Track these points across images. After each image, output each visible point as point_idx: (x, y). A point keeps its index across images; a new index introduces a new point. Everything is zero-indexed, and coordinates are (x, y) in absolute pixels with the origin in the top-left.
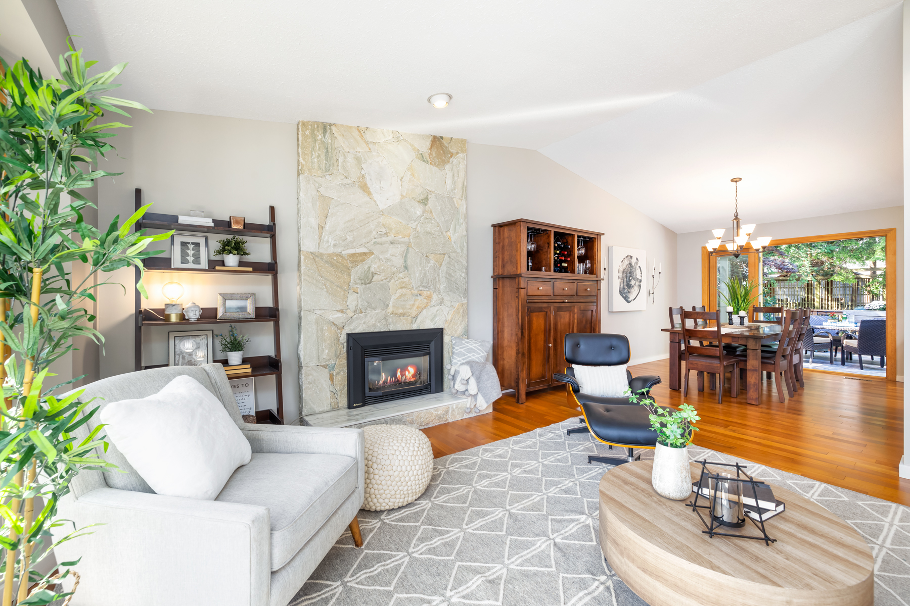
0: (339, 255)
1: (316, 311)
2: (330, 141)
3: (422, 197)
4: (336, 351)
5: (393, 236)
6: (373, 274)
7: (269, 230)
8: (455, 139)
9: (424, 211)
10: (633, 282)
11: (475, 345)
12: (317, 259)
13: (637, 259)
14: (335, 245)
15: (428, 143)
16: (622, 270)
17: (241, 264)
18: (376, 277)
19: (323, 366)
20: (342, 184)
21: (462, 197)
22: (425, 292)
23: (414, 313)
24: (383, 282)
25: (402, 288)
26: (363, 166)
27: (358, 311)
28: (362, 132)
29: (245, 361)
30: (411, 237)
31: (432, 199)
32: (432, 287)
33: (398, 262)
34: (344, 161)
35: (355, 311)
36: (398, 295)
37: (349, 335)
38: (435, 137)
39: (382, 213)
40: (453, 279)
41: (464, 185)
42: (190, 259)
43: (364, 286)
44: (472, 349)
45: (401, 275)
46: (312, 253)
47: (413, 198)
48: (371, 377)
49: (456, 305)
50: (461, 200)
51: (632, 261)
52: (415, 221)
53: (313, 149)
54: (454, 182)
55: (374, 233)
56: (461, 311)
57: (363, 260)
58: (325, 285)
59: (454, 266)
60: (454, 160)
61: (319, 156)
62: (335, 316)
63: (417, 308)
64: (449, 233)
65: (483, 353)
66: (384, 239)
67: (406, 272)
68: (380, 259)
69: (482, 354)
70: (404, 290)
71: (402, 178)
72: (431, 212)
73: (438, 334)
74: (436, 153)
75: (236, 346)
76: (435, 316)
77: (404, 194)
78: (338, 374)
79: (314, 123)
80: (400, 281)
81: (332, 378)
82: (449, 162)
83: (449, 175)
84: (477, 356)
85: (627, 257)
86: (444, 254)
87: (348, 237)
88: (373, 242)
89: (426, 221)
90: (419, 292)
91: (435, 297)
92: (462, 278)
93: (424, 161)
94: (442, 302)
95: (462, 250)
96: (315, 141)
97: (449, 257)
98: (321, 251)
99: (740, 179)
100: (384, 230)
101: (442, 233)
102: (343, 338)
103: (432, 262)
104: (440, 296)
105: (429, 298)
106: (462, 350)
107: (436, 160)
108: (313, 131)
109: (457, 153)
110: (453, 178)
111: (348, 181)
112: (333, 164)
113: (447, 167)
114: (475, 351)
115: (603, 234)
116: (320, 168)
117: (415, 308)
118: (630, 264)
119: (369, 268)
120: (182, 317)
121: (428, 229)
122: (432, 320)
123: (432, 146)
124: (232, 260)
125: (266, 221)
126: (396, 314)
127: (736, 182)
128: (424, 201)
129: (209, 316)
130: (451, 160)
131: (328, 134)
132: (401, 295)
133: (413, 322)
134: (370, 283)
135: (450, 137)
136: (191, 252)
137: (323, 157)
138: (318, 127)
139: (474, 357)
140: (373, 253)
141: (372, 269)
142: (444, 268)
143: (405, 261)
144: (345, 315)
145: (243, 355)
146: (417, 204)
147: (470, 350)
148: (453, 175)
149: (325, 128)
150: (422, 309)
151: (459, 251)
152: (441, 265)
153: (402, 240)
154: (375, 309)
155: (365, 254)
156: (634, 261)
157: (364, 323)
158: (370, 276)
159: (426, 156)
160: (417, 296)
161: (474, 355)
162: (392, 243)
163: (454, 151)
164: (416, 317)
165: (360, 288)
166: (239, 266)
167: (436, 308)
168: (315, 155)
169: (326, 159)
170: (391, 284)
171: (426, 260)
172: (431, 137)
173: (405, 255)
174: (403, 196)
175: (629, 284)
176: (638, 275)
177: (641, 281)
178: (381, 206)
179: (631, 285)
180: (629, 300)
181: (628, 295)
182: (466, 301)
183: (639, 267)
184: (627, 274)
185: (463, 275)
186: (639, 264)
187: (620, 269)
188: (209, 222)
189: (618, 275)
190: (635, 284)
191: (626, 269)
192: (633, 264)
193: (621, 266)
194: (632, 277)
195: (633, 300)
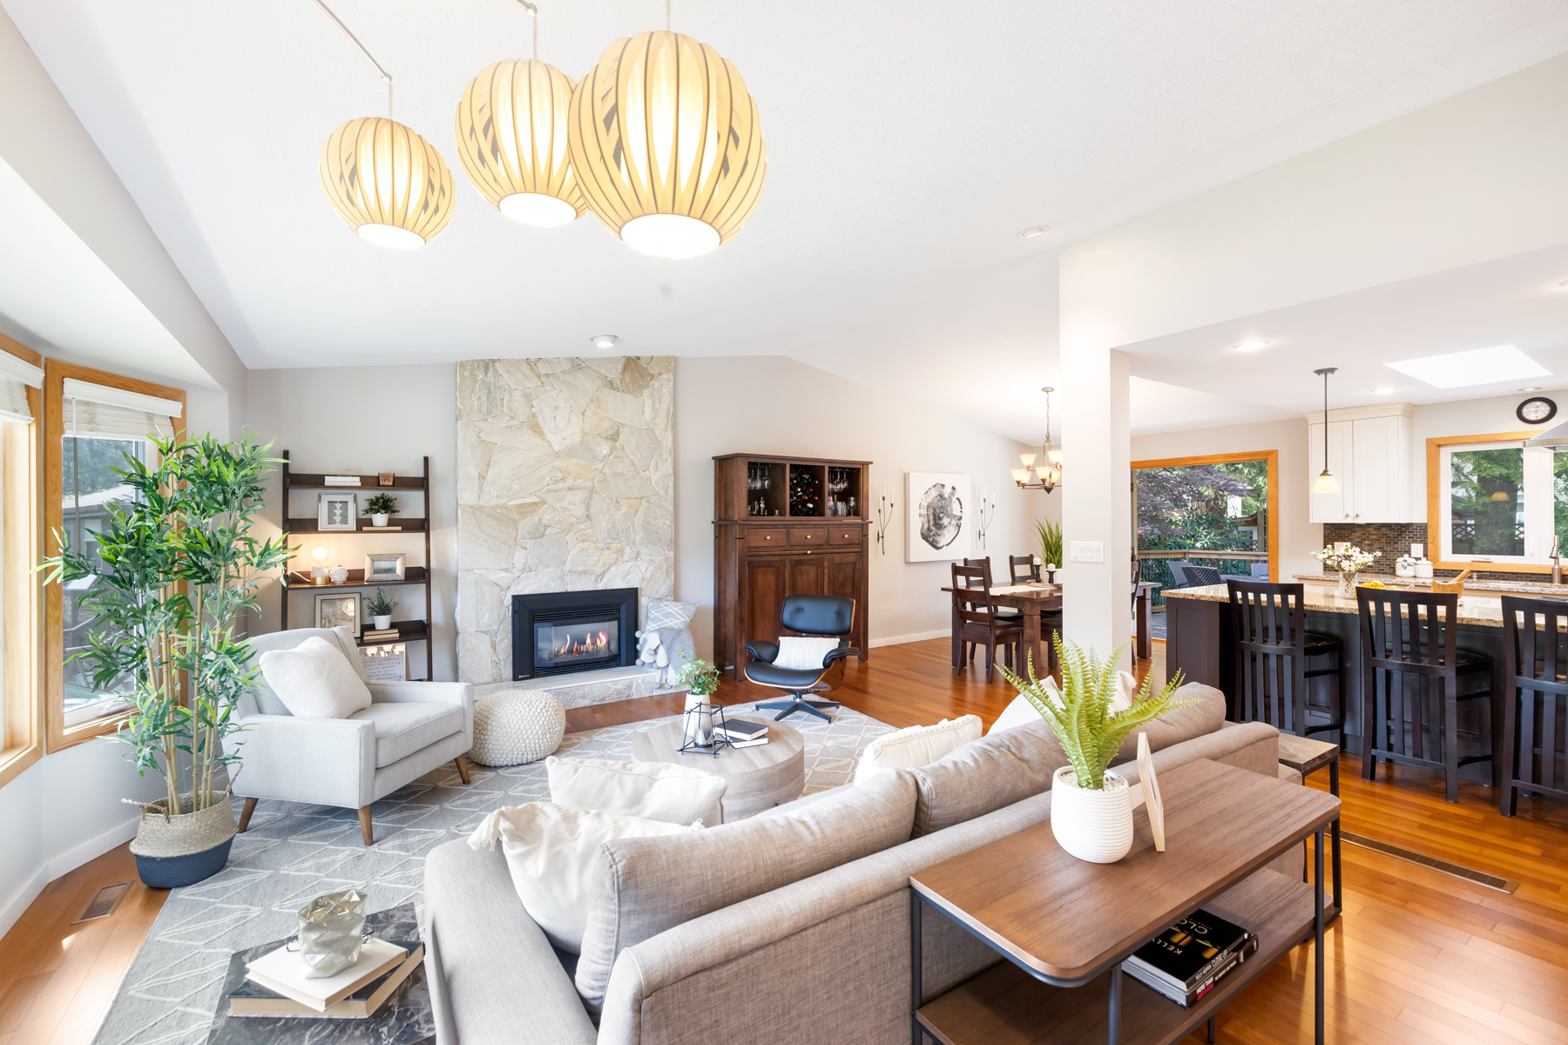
0: (504, 507)
1: (475, 571)
2: (493, 380)
3: (611, 432)
4: (499, 616)
5: (571, 481)
6: (546, 527)
7: (422, 484)
8: (657, 358)
9: (613, 449)
10: (945, 521)
11: (674, 608)
12: (477, 512)
13: (954, 488)
14: (498, 496)
15: (620, 367)
16: (925, 504)
17: (391, 523)
18: (549, 531)
19: (483, 632)
20: (507, 427)
21: (667, 427)
22: (614, 545)
23: (599, 570)
24: (559, 535)
25: (583, 541)
26: (534, 403)
27: (527, 569)
28: (533, 365)
29: (393, 626)
30: (596, 481)
31: (624, 433)
32: (623, 539)
33: (578, 510)
34: (510, 400)
35: (523, 570)
36: (577, 549)
37: (514, 597)
38: (629, 359)
39: (557, 455)
40: (652, 528)
41: (669, 412)
42: (338, 518)
43: (534, 540)
44: (670, 613)
45: (582, 526)
46: (470, 506)
47: (598, 434)
48: (541, 645)
49: (658, 559)
50: (666, 431)
51: (944, 491)
52: (601, 461)
53: (473, 390)
54: (655, 410)
55: (548, 479)
56: (665, 566)
57: (534, 511)
58: (486, 541)
59: (655, 513)
60: (656, 384)
61: (479, 398)
62: (498, 576)
63: (604, 564)
64: (647, 472)
65: (684, 618)
66: (560, 485)
67: (589, 522)
68: (554, 509)
69: (683, 620)
70: (586, 544)
71: (584, 412)
72: (623, 448)
73: (631, 595)
74: (630, 378)
75: (383, 609)
76: (628, 573)
77: (587, 431)
78: (502, 641)
79: (473, 361)
80: (581, 533)
81: (494, 646)
82: (648, 386)
83: (648, 402)
84: (676, 622)
85: (935, 486)
86: (641, 499)
87: (514, 486)
88: (545, 489)
89: (616, 460)
90: (607, 546)
91: (628, 551)
92: (665, 527)
93: (613, 389)
94: (638, 555)
95: (666, 492)
96: (475, 381)
97: (648, 501)
98: (482, 503)
99: (1053, 389)
100: (560, 476)
101: (638, 473)
102: (508, 601)
103: (624, 509)
104: (634, 549)
105: (620, 551)
106: (658, 614)
107: (631, 386)
108: (472, 371)
109: (660, 374)
110: (653, 406)
111: (515, 422)
112: (497, 405)
113: (646, 392)
114: (673, 616)
115: (872, 463)
116: (480, 411)
117: (600, 564)
118: (941, 496)
119: (540, 520)
120: (329, 580)
121: (619, 470)
122: (624, 578)
123: (625, 369)
124: (380, 519)
125: (418, 472)
126: (575, 572)
127: (1048, 392)
128: (614, 437)
129: (355, 577)
130: (651, 383)
131: (490, 372)
132: (582, 549)
133: (599, 581)
134: (542, 537)
135: (650, 355)
136: (338, 512)
137: (484, 398)
138: (478, 366)
139: (671, 624)
140: (546, 503)
141: (544, 521)
142: (641, 515)
143: (588, 510)
144: (510, 575)
145: (392, 619)
146: (603, 441)
147: (668, 615)
148: (654, 402)
149: (487, 365)
150: (610, 566)
151: (662, 493)
152: (637, 511)
153: (584, 485)
154: (548, 566)
155: (535, 504)
156: (947, 492)
157: (534, 583)
158: (542, 529)
159: (617, 382)
160: (603, 549)
161: (671, 621)
162: (570, 489)
163: (654, 372)
164: (602, 575)
165: (530, 543)
166: (388, 525)
167: (630, 564)
168: (475, 397)
169: (488, 400)
170: (570, 538)
171: (616, 507)
172: (624, 359)
173: (588, 503)
174: (585, 434)
175: (939, 524)
176: (956, 509)
177: (960, 518)
178: (557, 448)
179: (941, 525)
180: (938, 545)
181: (937, 538)
182: (671, 554)
183: (957, 499)
184: (934, 510)
185: (668, 522)
186: (957, 495)
187: (922, 503)
188: (356, 482)
189: (919, 511)
190: (950, 523)
191: (933, 502)
192: (946, 496)
193: (924, 499)
194: (945, 514)
195: (947, 545)
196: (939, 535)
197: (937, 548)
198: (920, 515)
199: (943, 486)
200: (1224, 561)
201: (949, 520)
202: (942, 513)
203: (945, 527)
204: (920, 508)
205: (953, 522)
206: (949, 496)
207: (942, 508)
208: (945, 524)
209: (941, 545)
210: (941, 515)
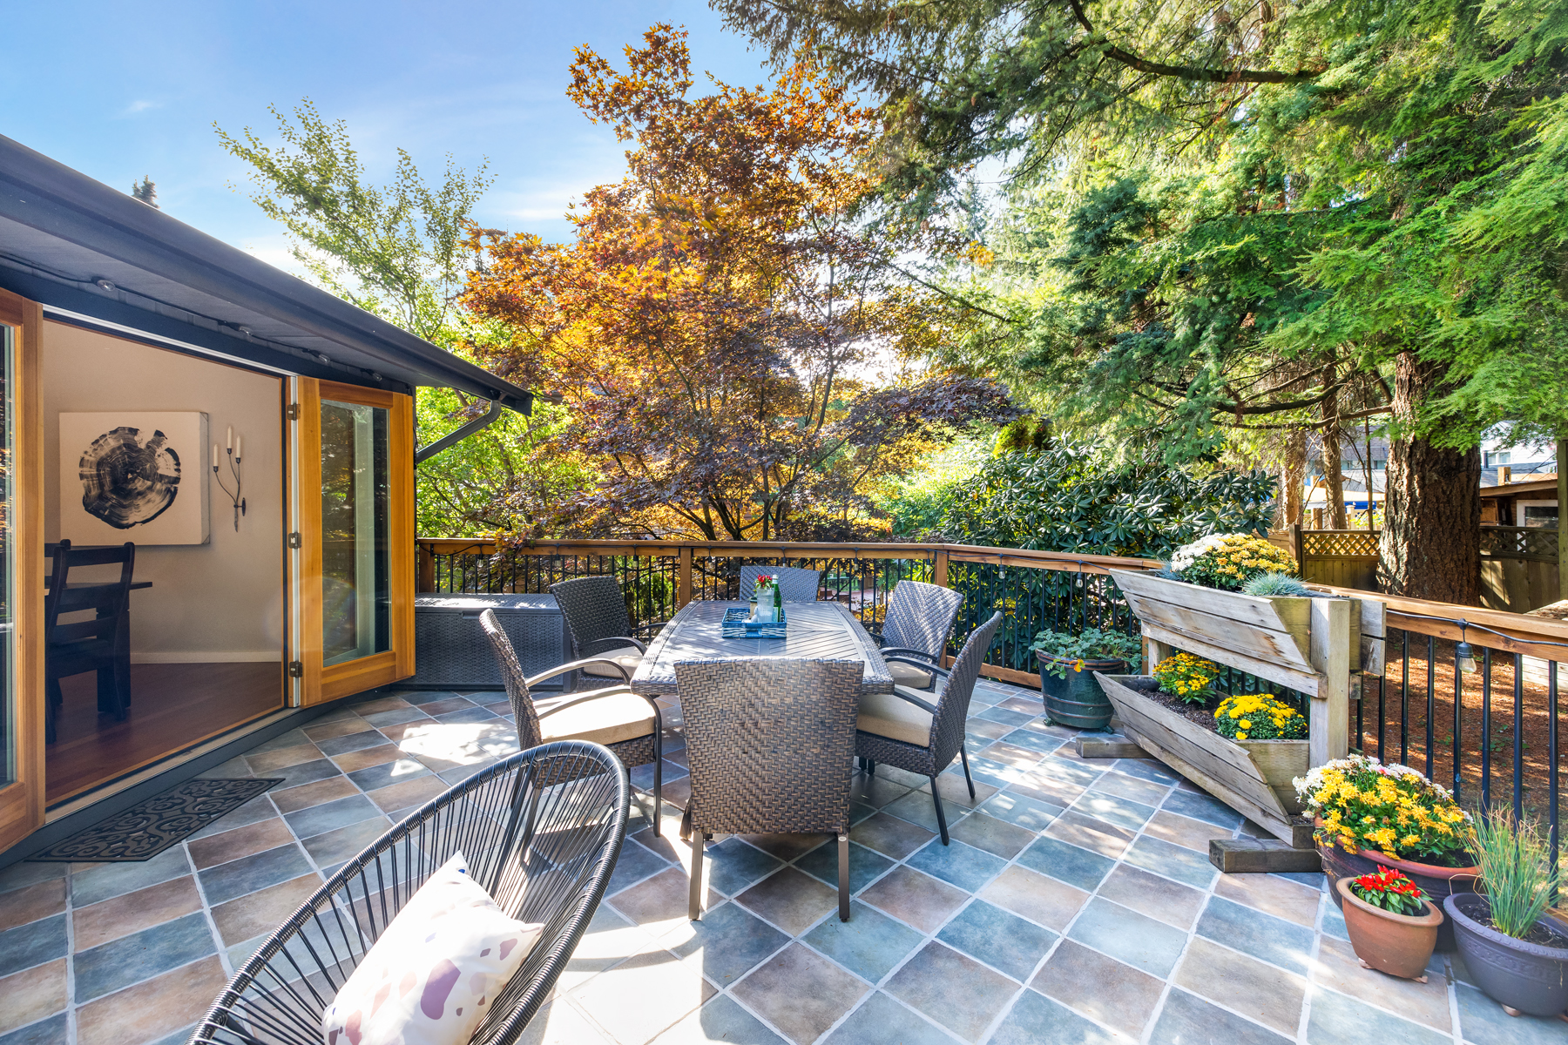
13: (159, 434)
16: (92, 459)
51: (136, 438)
85: (115, 432)
118: (131, 447)
156: (143, 440)
175: (123, 489)
176: (165, 466)
177: (177, 480)
179: (131, 491)
180: (124, 522)
181: (124, 512)
183: (170, 451)
184: (113, 468)
186: (167, 444)
187: (87, 457)
189: (79, 470)
190: (150, 488)
191: (111, 457)
192: (142, 446)
193: (90, 452)
194: (139, 474)
195: (144, 522)
196: (124, 507)
197: (122, 527)
198: (82, 476)
199: (134, 431)
200: (1011, 572)
201: (149, 483)
202: (132, 473)
203: (140, 494)
204: (81, 465)
205: (158, 486)
206: (148, 447)
207: (132, 465)
208: (140, 489)
209: (131, 521)
210: (130, 476)
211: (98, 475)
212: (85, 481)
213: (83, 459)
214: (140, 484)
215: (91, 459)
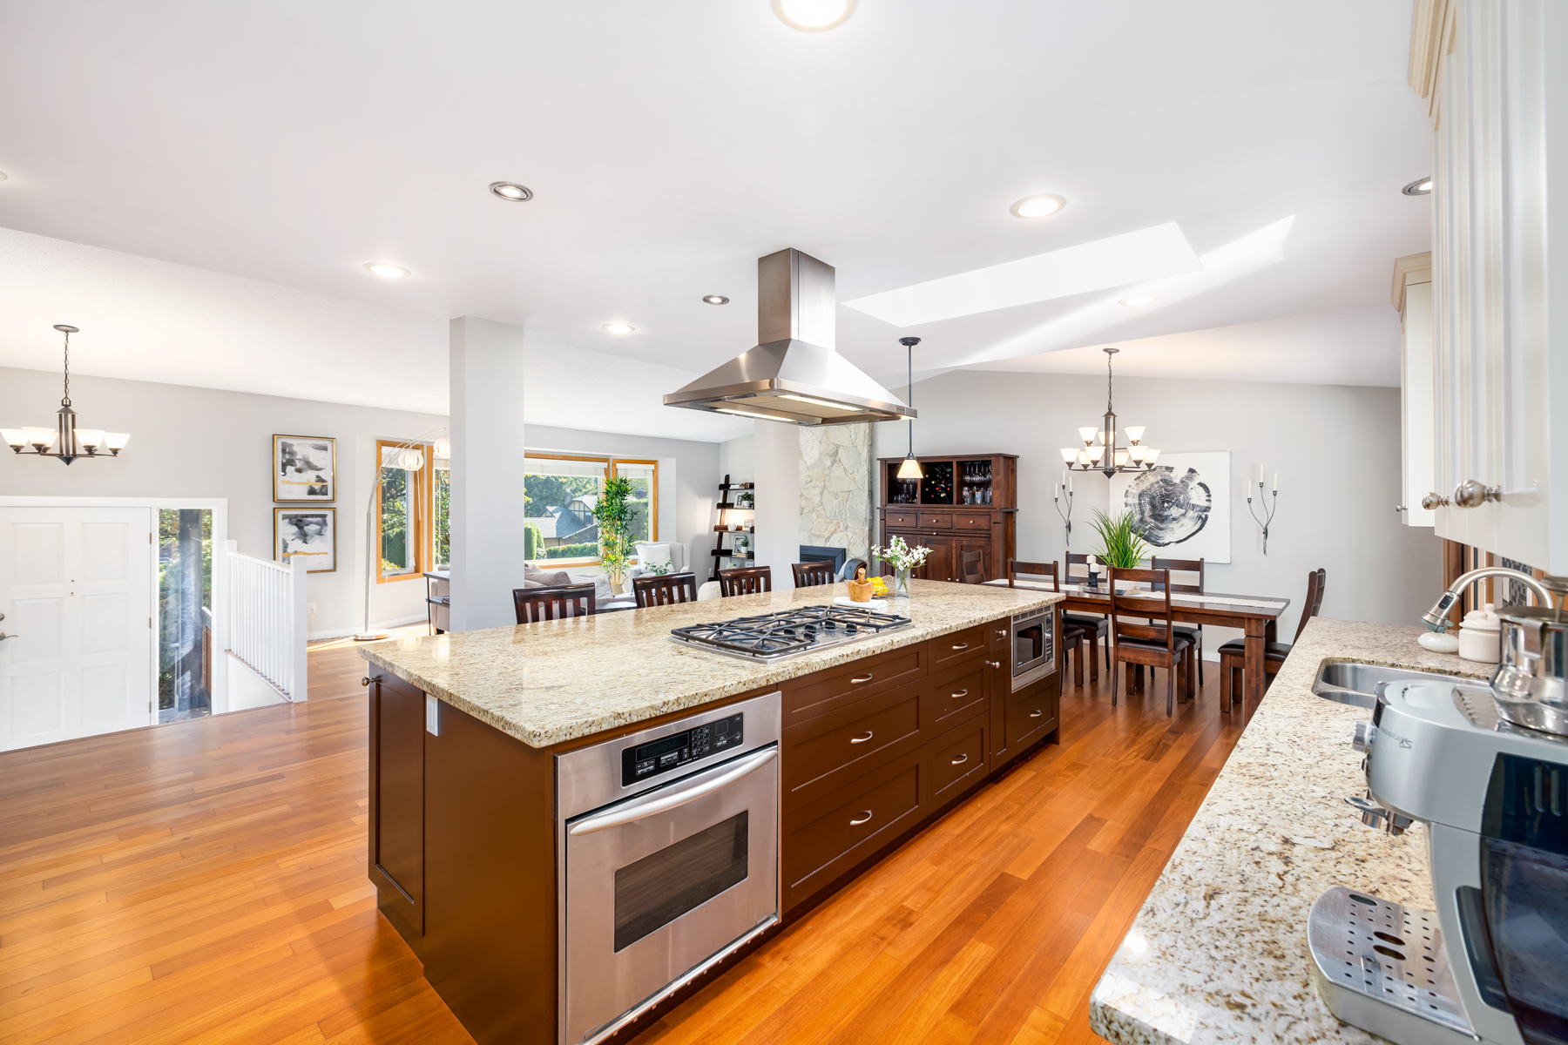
3: (834, 451)
5: (814, 482)
9: (833, 463)
13: (1191, 471)
16: (1137, 491)
18: (804, 511)
22: (834, 521)
23: (827, 536)
24: (808, 514)
25: (820, 517)
29: (748, 552)
30: (825, 482)
31: (840, 450)
32: (838, 517)
33: (817, 499)
36: (817, 522)
39: (808, 468)
40: (855, 511)
41: (865, 433)
45: (819, 509)
47: (827, 454)
49: (858, 532)
50: (863, 446)
51: (1172, 474)
52: (828, 470)
54: (856, 434)
55: (804, 482)
56: (862, 537)
59: (856, 501)
63: (828, 531)
64: (854, 475)
66: (810, 485)
67: (822, 506)
68: (807, 498)
70: (820, 519)
71: (821, 441)
72: (839, 460)
73: (842, 552)
75: (745, 544)
76: (841, 539)
77: (821, 452)
80: (818, 513)
83: (853, 429)
86: (850, 492)
88: (803, 488)
89: (836, 468)
90: (831, 521)
91: (841, 524)
92: (861, 510)
94: (847, 529)
97: (853, 494)
99: (1117, 351)
100: (809, 479)
101: (848, 476)
102: (799, 548)
103: (840, 499)
104: (845, 525)
105: (839, 525)
110: (856, 431)
117: (826, 532)
118: (1168, 482)
119: (800, 504)
121: (837, 474)
122: (840, 542)
124: (744, 503)
126: (816, 536)
127: (1110, 353)
128: (835, 454)
129: (739, 529)
132: (819, 522)
133: (827, 542)
134: (801, 514)
140: (803, 495)
141: (802, 506)
142: (848, 502)
143: (821, 499)
145: (747, 549)
146: (829, 458)
148: (856, 428)
150: (832, 534)
151: (861, 488)
152: (847, 500)
153: (819, 484)
154: (804, 531)
156: (1177, 477)
158: (802, 510)
160: (829, 523)
162: (813, 487)
164: (828, 539)
167: (842, 535)
170: (814, 515)
171: (835, 497)
173: (821, 493)
174: (821, 454)
175: (1160, 515)
176: (1197, 497)
177: (1207, 509)
178: (809, 464)
179: (1167, 517)
180: (1161, 541)
181: (1160, 533)
182: (867, 528)
183: (1201, 484)
184: (1152, 498)
185: (864, 507)
186: (1199, 479)
187: (1130, 490)
188: (737, 487)
189: (1125, 500)
190: (1184, 515)
191: (1150, 489)
192: (1177, 481)
193: (1133, 486)
194: (1173, 504)
195: (1178, 542)
196: (1161, 529)
197: (1158, 545)
198: (1126, 505)
199: (1170, 469)
201: (1183, 511)
202: (1168, 502)
203: (1174, 519)
204: (1126, 496)
205: (1191, 513)
206: (1182, 482)
207: (1168, 496)
208: (1174, 516)
209: (1167, 542)
210: (1166, 505)
211: (1140, 504)
212: (1129, 508)
213: (1127, 491)
214: (1174, 512)
215: (1134, 491)
